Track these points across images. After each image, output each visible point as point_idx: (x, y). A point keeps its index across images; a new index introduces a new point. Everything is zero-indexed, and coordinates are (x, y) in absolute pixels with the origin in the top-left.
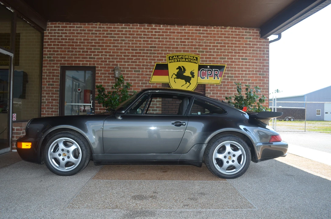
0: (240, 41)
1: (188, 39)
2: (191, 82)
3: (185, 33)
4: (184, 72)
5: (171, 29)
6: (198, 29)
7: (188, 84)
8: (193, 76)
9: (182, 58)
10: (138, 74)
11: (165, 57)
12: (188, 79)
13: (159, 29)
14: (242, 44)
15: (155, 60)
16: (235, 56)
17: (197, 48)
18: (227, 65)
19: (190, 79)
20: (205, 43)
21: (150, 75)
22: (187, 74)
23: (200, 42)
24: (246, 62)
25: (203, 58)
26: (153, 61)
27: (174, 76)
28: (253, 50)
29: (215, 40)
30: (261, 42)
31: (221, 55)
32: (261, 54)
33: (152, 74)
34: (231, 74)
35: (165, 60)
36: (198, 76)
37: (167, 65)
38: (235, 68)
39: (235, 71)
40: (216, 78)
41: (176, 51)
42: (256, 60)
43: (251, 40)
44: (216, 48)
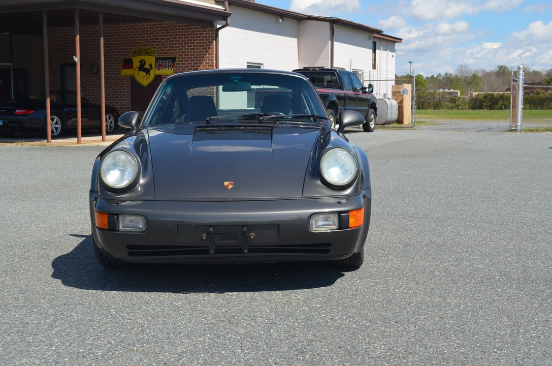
0: (188, 32)
1: (147, 34)
2: (150, 73)
3: (144, 28)
4: (145, 65)
5: (133, 26)
6: (154, 23)
7: (148, 75)
8: (152, 68)
9: (142, 52)
10: (111, 69)
11: (130, 52)
12: (147, 71)
13: (125, 27)
14: (191, 34)
15: (122, 55)
16: (185, 46)
17: (154, 42)
18: (179, 55)
19: (149, 71)
20: (160, 36)
21: (120, 69)
22: (147, 66)
23: (156, 36)
24: (194, 52)
25: (159, 51)
26: (121, 57)
27: (137, 69)
28: (200, 40)
29: (168, 33)
30: (207, 31)
31: (173, 47)
32: (206, 43)
33: (121, 68)
34: (182, 64)
35: (130, 55)
36: (155, 68)
37: (131, 59)
38: (185, 58)
39: (185, 61)
40: (170, 69)
41: (138, 46)
42: (203, 49)
43: (198, 30)
44: (169, 40)
